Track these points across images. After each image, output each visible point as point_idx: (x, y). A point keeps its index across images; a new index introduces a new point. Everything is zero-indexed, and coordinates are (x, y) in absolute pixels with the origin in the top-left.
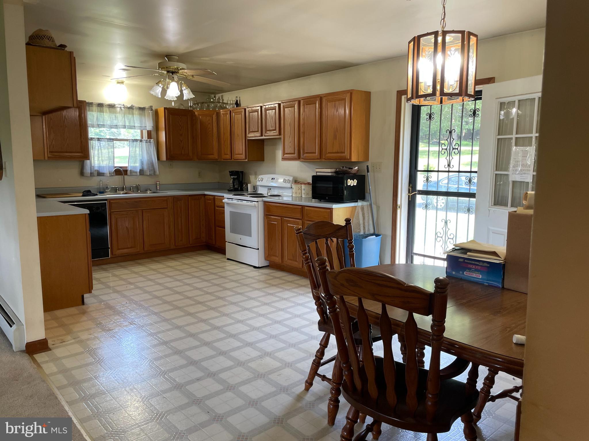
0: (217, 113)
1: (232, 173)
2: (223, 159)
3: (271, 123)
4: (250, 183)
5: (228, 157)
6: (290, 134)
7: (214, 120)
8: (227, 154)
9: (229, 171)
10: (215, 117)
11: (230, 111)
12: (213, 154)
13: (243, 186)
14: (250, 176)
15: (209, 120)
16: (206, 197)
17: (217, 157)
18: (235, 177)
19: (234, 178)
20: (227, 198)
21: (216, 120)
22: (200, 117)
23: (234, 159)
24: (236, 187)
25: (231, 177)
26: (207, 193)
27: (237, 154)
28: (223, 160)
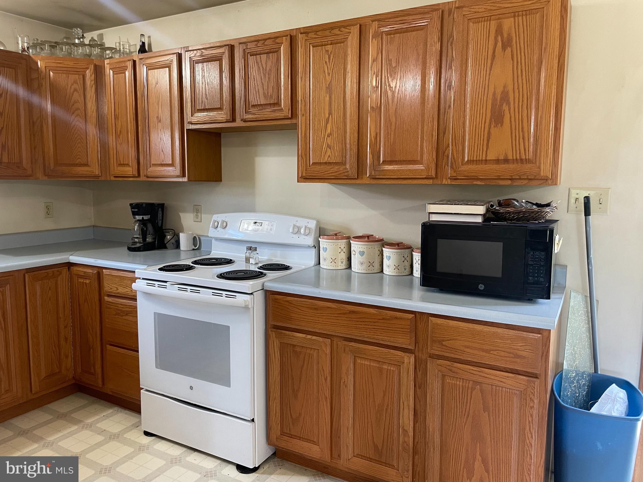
0: (96, 66)
1: (137, 209)
2: (115, 177)
3: (265, 87)
4: (182, 231)
5: (130, 170)
6: (330, 114)
7: (88, 82)
8: (128, 165)
9: (131, 205)
10: (91, 76)
11: (134, 62)
12: (87, 165)
13: (165, 236)
14: (182, 215)
15: (75, 82)
16: (75, 268)
17: (97, 172)
18: (146, 217)
19: (142, 222)
20: (143, 279)
21: (93, 82)
22: (51, 73)
23: (148, 177)
24: (149, 239)
25: (135, 218)
26: (75, 258)
27: (155, 165)
28: (113, 178)
